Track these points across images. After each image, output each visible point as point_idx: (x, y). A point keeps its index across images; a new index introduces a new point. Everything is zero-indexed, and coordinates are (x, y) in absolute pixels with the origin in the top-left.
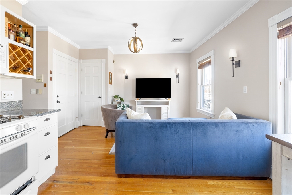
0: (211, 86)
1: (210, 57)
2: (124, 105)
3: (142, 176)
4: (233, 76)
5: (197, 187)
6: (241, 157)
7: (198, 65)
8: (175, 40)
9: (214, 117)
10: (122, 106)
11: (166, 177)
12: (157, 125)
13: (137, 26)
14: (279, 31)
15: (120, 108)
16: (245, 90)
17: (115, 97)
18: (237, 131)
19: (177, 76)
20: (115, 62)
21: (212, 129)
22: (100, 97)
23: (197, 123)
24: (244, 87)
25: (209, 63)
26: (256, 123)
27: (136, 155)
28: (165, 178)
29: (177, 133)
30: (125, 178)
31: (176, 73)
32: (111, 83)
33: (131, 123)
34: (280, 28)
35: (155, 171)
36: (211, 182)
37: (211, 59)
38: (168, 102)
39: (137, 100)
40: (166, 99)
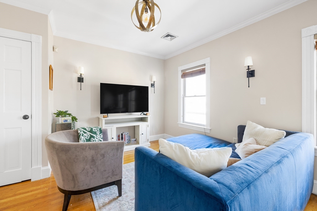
0: (205, 98)
1: (204, 65)
2: (92, 129)
4: (249, 87)
7: (180, 74)
8: (167, 36)
9: (210, 131)
10: (88, 131)
15: (85, 135)
16: (263, 101)
17: (60, 114)
20: (56, 50)
22: (27, 116)
24: (261, 98)
25: (202, 71)
31: (151, 81)
32: (51, 88)
37: (204, 67)
38: (147, 117)
39: (104, 117)
40: (143, 114)
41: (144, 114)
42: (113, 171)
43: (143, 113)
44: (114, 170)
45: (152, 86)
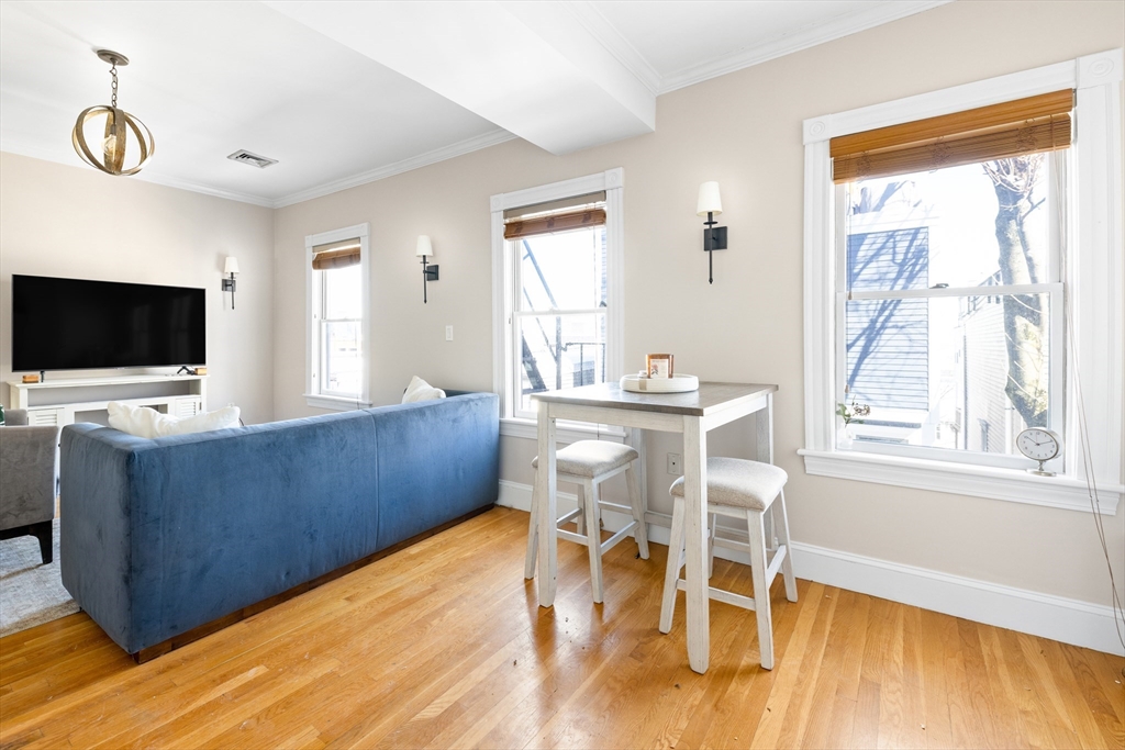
0: (360, 323)
3: (240, 615)
4: (425, 301)
5: (393, 569)
6: (461, 474)
7: (310, 256)
8: (244, 156)
11: (313, 584)
12: (288, 437)
13: (119, 64)
14: (507, 225)
16: (450, 333)
18: (455, 421)
19: (228, 284)
21: (414, 423)
23: (386, 414)
24: (447, 327)
25: (354, 256)
26: (480, 399)
27: (221, 550)
28: (310, 589)
29: (342, 449)
30: (175, 652)
31: (223, 271)
33: (197, 444)
34: (508, 221)
35: (283, 577)
36: (414, 550)
37: (357, 246)
38: (198, 381)
39: (24, 382)
40: (184, 371)
41: (190, 373)
42: (22, 501)
43: (184, 368)
44: (26, 496)
45: (227, 285)
